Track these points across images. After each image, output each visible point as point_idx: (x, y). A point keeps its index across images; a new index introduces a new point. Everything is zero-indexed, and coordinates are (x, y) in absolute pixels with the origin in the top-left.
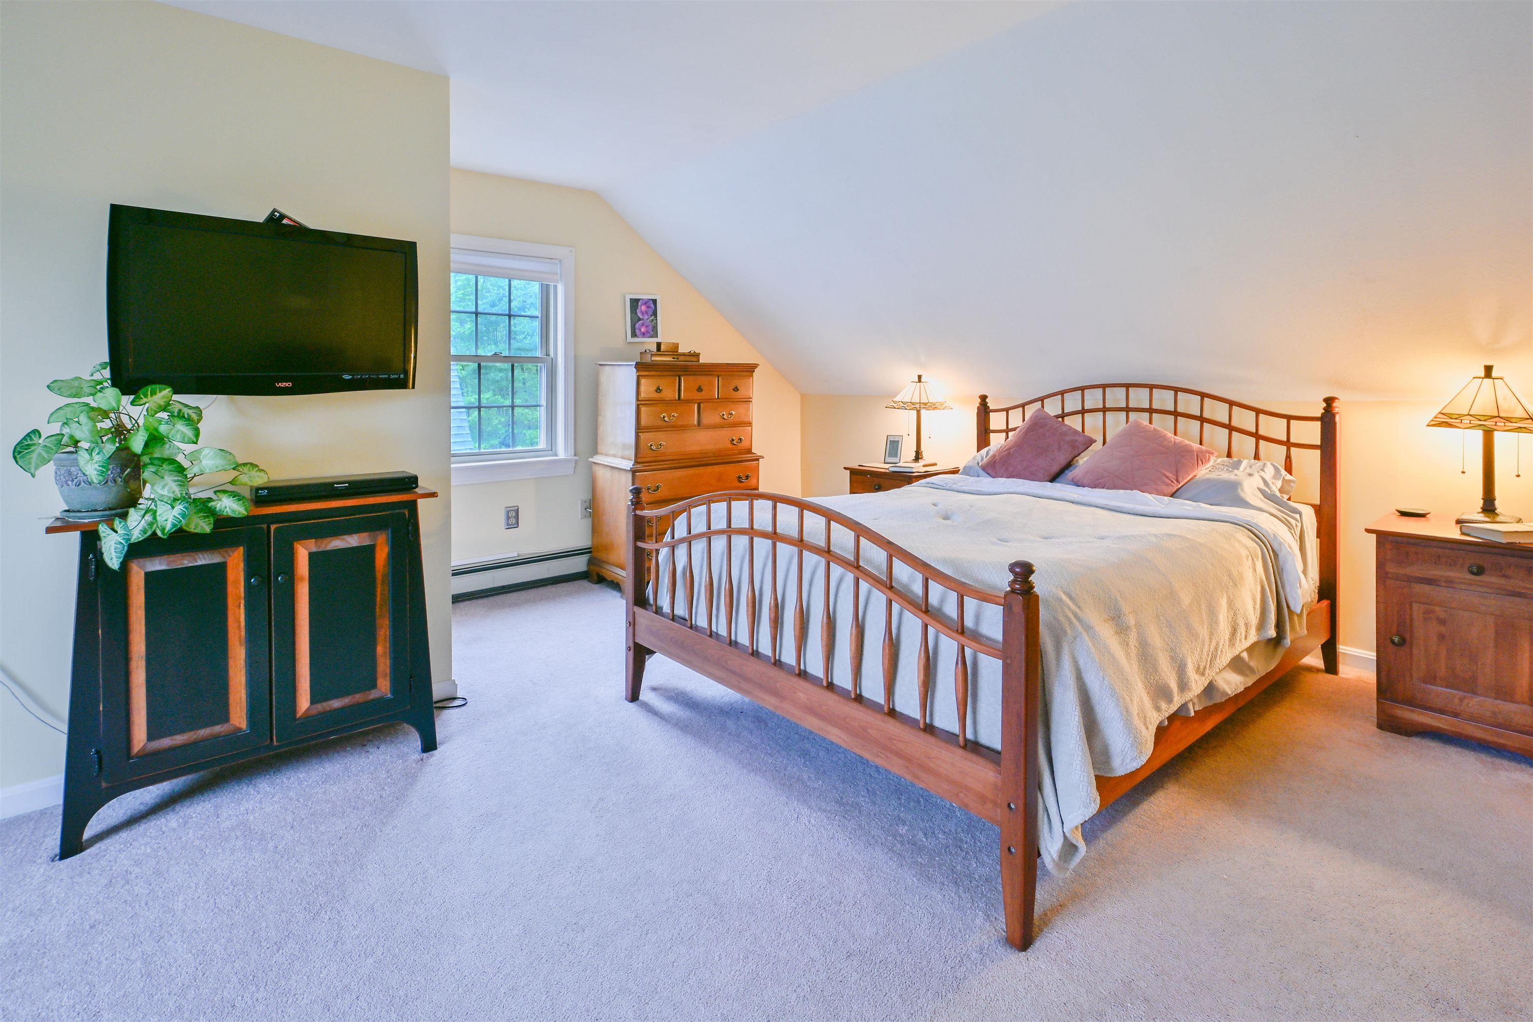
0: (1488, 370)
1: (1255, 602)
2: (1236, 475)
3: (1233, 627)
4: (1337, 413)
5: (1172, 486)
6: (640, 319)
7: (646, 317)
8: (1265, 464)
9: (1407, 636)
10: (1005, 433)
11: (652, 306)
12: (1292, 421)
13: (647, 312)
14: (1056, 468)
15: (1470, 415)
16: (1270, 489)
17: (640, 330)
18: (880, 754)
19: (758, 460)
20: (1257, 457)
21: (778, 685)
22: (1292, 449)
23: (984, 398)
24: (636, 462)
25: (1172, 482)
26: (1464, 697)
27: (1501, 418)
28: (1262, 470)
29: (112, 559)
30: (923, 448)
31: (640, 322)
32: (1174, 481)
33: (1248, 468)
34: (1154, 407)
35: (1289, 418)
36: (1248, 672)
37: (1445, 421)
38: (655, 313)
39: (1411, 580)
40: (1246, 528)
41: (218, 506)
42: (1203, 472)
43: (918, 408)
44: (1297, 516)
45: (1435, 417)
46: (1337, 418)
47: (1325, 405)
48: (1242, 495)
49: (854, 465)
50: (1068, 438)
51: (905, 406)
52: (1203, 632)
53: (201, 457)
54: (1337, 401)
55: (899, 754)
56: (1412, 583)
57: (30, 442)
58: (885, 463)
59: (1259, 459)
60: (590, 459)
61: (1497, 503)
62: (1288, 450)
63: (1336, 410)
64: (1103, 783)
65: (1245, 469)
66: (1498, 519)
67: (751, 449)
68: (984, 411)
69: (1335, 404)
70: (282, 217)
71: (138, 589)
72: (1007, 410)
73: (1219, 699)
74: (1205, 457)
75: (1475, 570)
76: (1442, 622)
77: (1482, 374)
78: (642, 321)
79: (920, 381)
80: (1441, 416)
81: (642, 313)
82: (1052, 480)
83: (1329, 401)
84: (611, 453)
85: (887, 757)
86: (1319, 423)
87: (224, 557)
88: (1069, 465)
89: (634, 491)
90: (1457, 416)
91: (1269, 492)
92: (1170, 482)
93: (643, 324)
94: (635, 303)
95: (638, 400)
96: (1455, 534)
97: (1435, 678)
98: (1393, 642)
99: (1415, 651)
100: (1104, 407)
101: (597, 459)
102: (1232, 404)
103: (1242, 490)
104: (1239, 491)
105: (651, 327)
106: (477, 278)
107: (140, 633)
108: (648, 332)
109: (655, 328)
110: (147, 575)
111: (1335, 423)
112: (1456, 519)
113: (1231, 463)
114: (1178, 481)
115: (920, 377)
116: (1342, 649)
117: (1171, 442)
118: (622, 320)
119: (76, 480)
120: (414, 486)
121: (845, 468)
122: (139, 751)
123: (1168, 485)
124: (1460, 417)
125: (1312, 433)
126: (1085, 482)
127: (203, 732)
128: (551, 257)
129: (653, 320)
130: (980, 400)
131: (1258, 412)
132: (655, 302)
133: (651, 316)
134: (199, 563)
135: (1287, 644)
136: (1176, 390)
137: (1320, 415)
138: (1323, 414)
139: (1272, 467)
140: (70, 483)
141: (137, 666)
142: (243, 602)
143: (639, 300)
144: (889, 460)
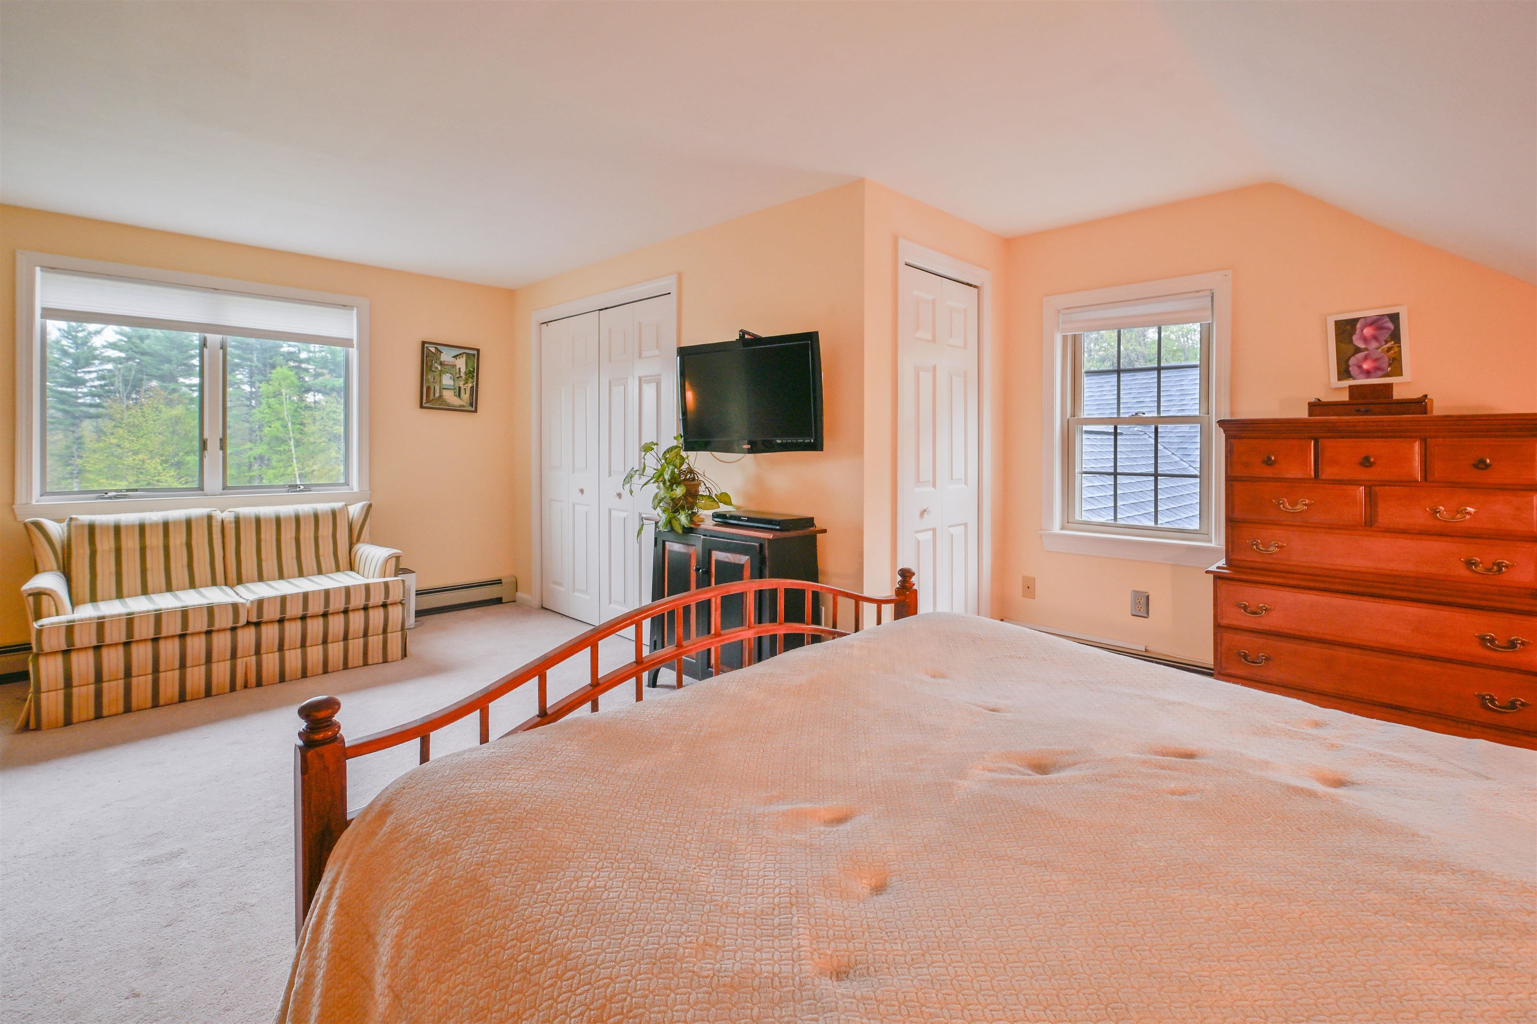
6: (1358, 350)
7: (1374, 345)
11: (1391, 325)
13: (1375, 338)
17: (1359, 365)
24: (1228, 564)
31: (1360, 355)
38: (1395, 337)
78: (1365, 353)
81: (1365, 340)
87: (688, 550)
93: (1366, 357)
94: (1346, 326)
95: (1226, 475)
105: (1385, 358)
106: (1119, 333)
108: (1378, 369)
109: (1395, 361)
118: (1315, 356)
128: (1197, 289)
129: (1389, 349)
132: (1394, 318)
133: (1386, 342)
143: (1356, 321)
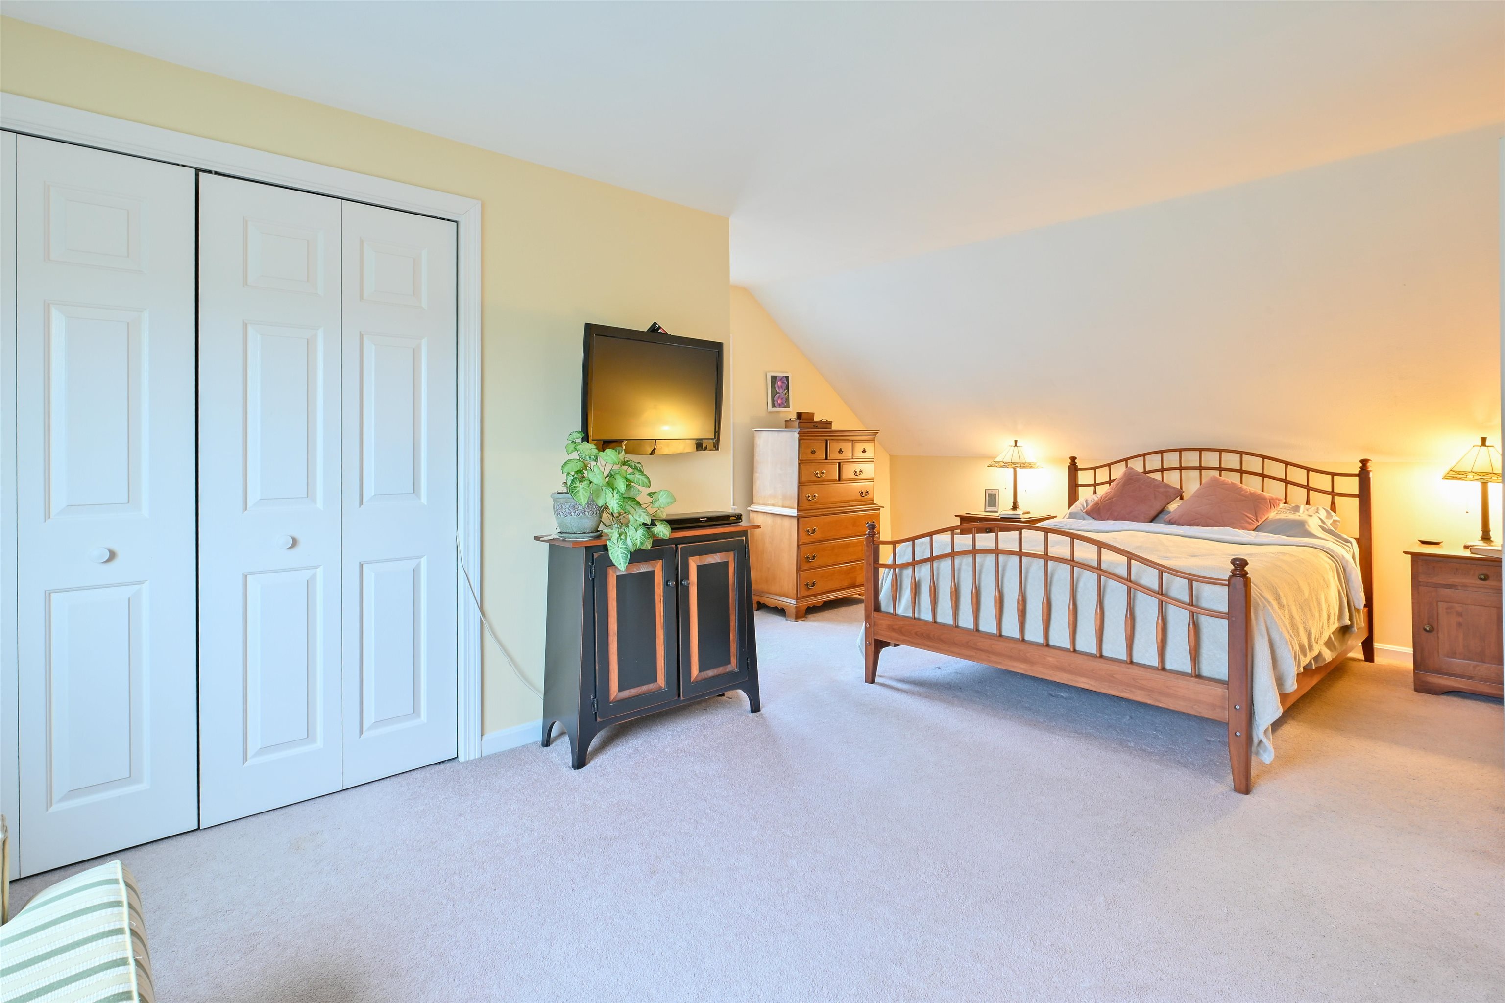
0: (1484, 440)
1: (1337, 600)
2: (1299, 516)
3: (1328, 615)
4: (1371, 471)
5: (1253, 524)
6: (777, 393)
7: (781, 391)
8: (1318, 508)
9: (1435, 626)
10: (1093, 487)
12: (1335, 477)
13: (782, 387)
14: (1153, 513)
15: (1473, 472)
16: (1327, 526)
17: (777, 402)
18: (1125, 690)
19: (879, 509)
20: (1308, 503)
21: (1028, 655)
22: (1336, 497)
23: (1073, 459)
24: (798, 510)
25: (1253, 521)
26: (1477, 665)
27: (1494, 474)
28: (1317, 512)
29: (620, 564)
30: (1018, 500)
31: (778, 395)
32: (1255, 521)
33: (1306, 511)
34: (1223, 466)
35: (1333, 474)
36: (1333, 649)
37: (1455, 475)
38: (787, 388)
39: (1437, 586)
40: (1323, 551)
41: (656, 531)
42: (1273, 515)
43: (1015, 466)
44: (1349, 544)
45: (1448, 474)
46: (1371, 475)
47: (1361, 465)
48: (1309, 529)
49: (963, 513)
50: (1162, 490)
51: (1005, 465)
52: (1317, 615)
53: (659, 497)
54: (1370, 462)
55: (1142, 688)
56: (1438, 588)
57: (575, 485)
58: (985, 512)
59: (1309, 505)
60: (749, 508)
61: (1491, 534)
62: (1333, 498)
63: (1370, 469)
64: (1284, 697)
65: (1304, 512)
66: (1493, 544)
67: (873, 500)
68: (1073, 469)
69: (1368, 464)
70: (660, 328)
71: (613, 587)
72: (1095, 469)
73: (1321, 664)
74: (1276, 503)
75: (1483, 577)
76: (1460, 614)
77: (1480, 443)
78: (779, 394)
79: (1016, 445)
80: (1451, 472)
82: (1152, 520)
83: (1364, 462)
84: (769, 502)
85: (1131, 691)
86: (1357, 478)
87: (653, 567)
88: (1161, 511)
89: (871, 527)
90: (1463, 473)
91: (1327, 528)
92: (1252, 521)
93: (779, 397)
94: (774, 378)
95: (799, 460)
96: (1467, 554)
97: (1456, 653)
98: (1425, 630)
99: (1440, 635)
100: (1181, 466)
101: (754, 507)
102: (1287, 464)
103: (1309, 526)
104: (1307, 527)
105: (785, 399)
107: (614, 617)
108: (782, 403)
109: (788, 400)
110: (617, 576)
111: (1369, 479)
112: (1464, 545)
113: (1291, 508)
114: (1257, 520)
115: (1016, 442)
116: (1377, 646)
117: (1248, 492)
118: (764, 393)
119: (577, 512)
120: (740, 520)
121: (956, 516)
122: (613, 700)
123: (1250, 523)
124: (1465, 473)
125: (1352, 485)
126: (1180, 522)
127: (645, 688)
130: (1070, 461)
131: (1308, 470)
134: (642, 570)
135: (1355, 631)
136: (1242, 453)
137: (1357, 473)
138: (1360, 471)
139: (1324, 510)
140: (573, 514)
141: (613, 640)
142: (662, 599)
144: (988, 509)
